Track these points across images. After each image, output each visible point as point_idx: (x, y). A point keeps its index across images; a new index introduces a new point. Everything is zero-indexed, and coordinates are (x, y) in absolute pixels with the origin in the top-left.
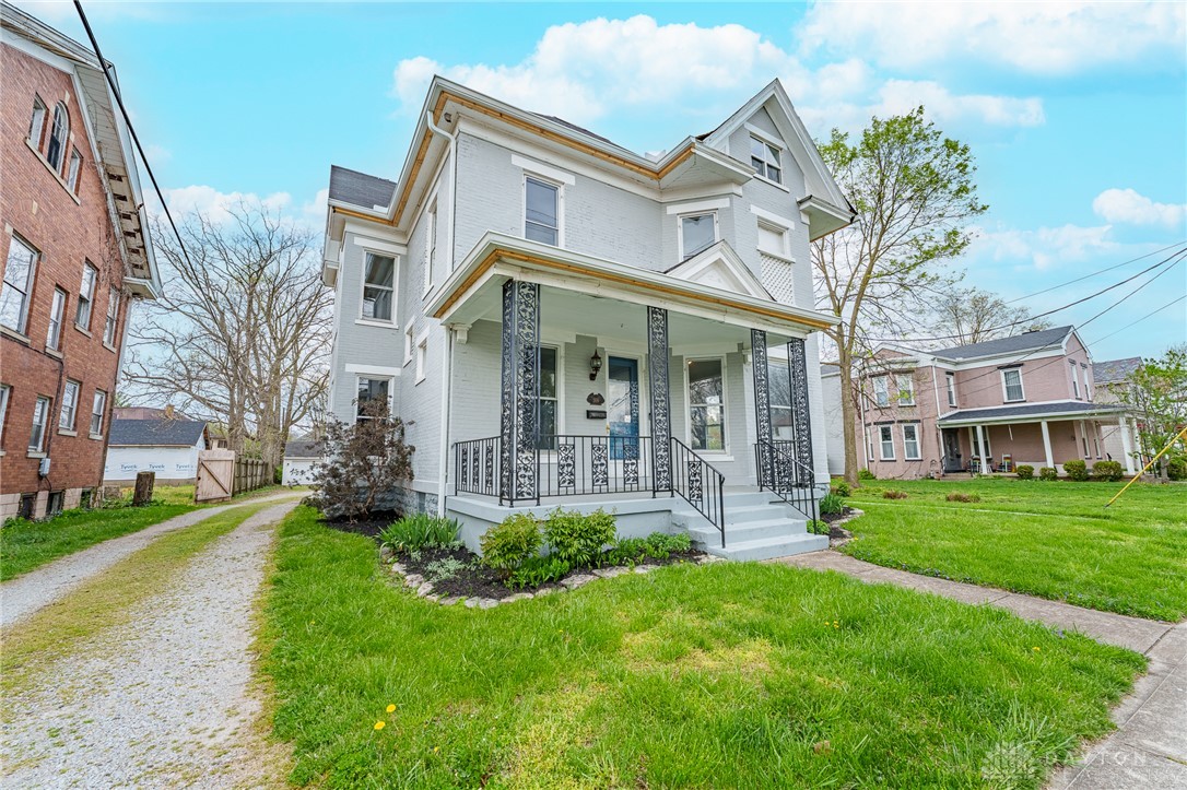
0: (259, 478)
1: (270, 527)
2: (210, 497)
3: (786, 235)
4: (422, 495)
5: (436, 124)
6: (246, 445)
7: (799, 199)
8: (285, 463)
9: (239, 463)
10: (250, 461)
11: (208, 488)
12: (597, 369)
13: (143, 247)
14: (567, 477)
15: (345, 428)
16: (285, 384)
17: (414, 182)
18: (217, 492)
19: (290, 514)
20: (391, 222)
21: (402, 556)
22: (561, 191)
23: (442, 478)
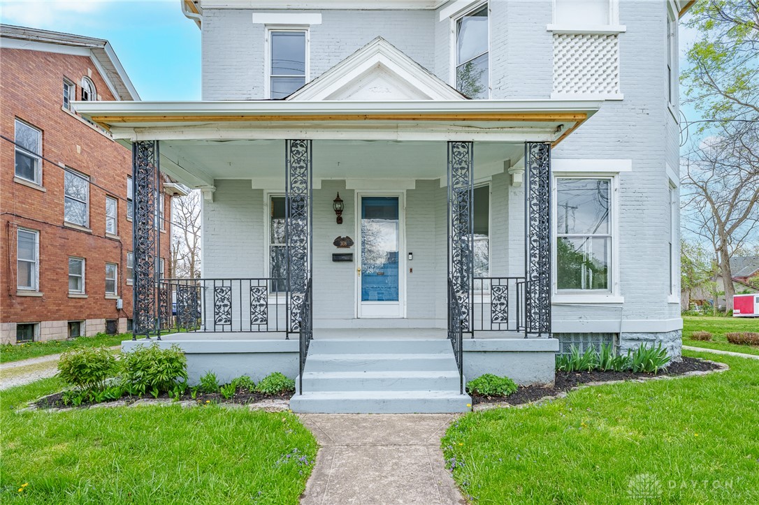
12: (339, 212)
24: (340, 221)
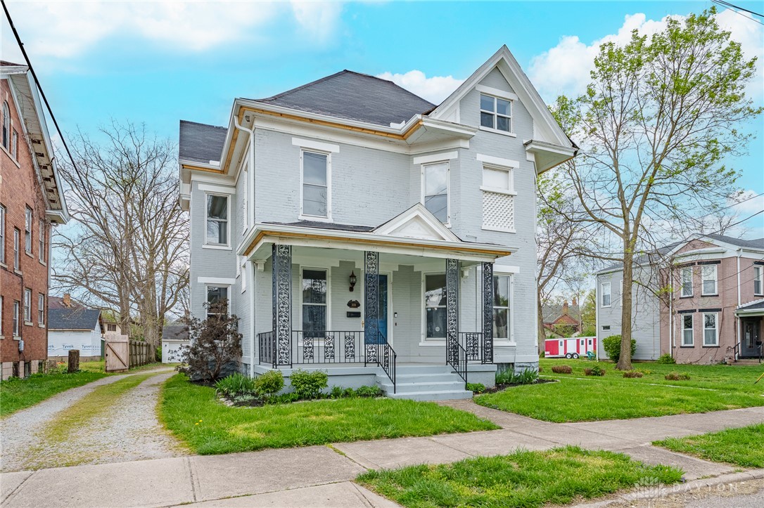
0: (144, 356)
1: (158, 385)
2: (115, 368)
3: (511, 173)
4: (246, 365)
5: (240, 124)
6: (133, 329)
7: (525, 142)
8: (163, 344)
9: (130, 344)
10: (137, 342)
11: (112, 362)
12: (353, 284)
13: (56, 187)
14: (309, 354)
15: (198, 322)
16: (158, 276)
17: (233, 150)
18: (119, 366)
19: (170, 379)
20: (222, 172)
21: (226, 395)
22: (329, 158)
23: (252, 355)
24: (351, 289)
